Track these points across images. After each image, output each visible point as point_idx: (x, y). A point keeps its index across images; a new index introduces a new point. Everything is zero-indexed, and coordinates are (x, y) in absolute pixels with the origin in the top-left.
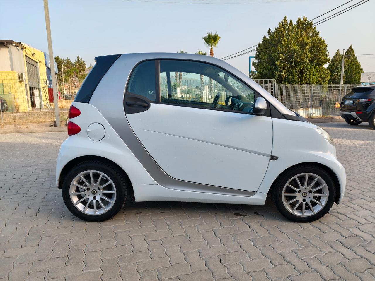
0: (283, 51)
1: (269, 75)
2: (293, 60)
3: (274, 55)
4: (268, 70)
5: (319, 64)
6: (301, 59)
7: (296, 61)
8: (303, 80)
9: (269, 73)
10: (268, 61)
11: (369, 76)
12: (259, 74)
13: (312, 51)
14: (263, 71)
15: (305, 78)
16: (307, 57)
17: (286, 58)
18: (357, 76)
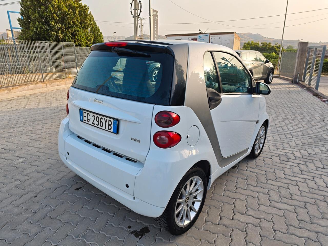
0: (55, 11)
1: (44, 35)
2: (67, 22)
3: (47, 14)
4: (42, 30)
5: (85, 27)
6: (73, 22)
7: (69, 23)
8: (76, 42)
9: (44, 33)
10: (39, 19)
11: (109, 39)
12: (33, 33)
13: (81, 16)
14: (37, 29)
15: (78, 40)
16: (77, 21)
17: (59, 19)
18: (99, 38)
